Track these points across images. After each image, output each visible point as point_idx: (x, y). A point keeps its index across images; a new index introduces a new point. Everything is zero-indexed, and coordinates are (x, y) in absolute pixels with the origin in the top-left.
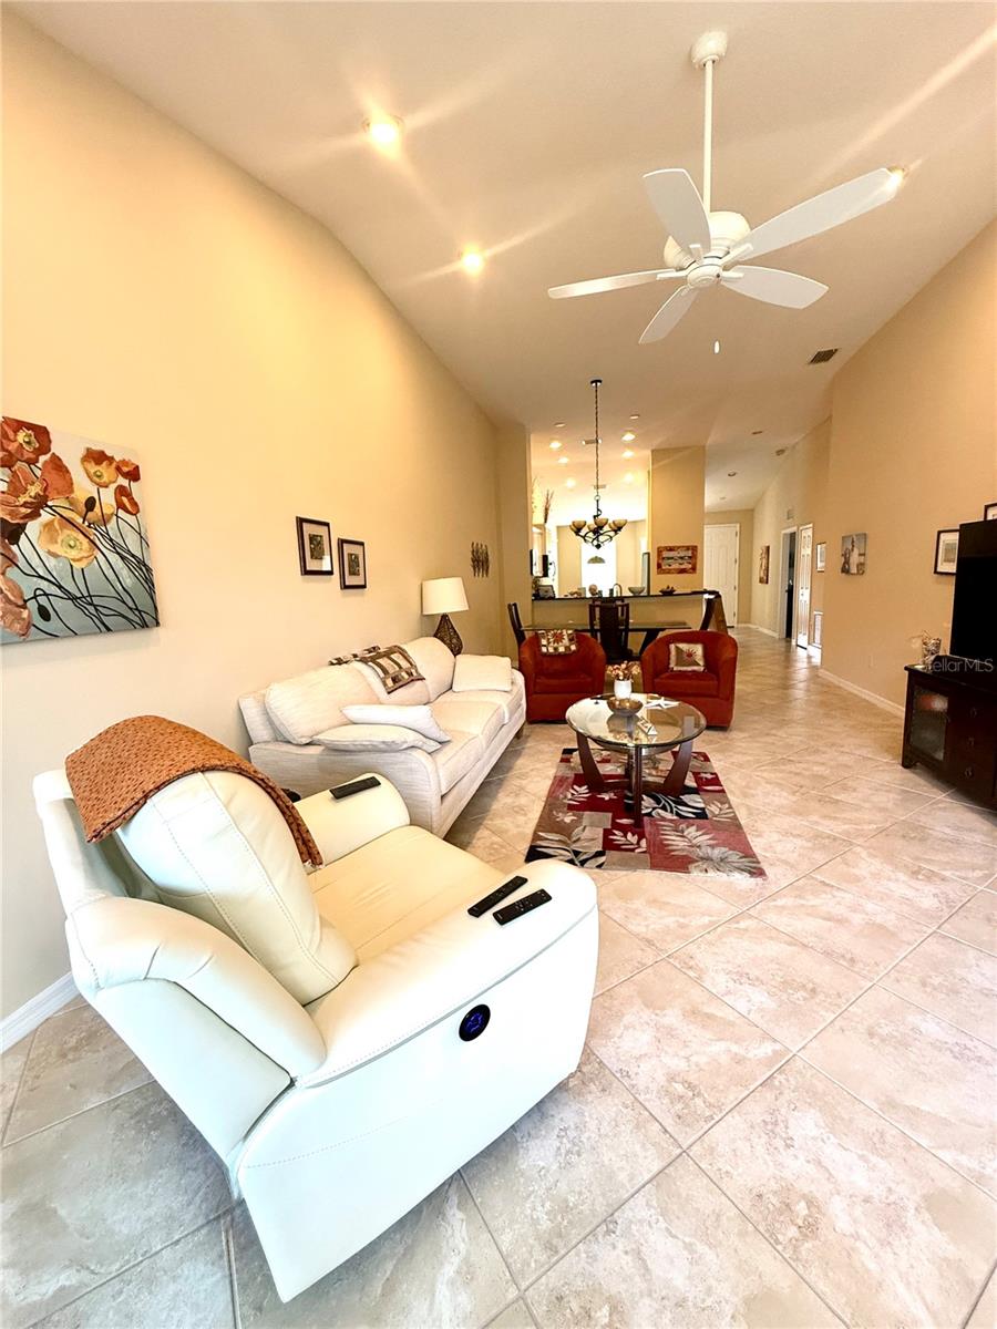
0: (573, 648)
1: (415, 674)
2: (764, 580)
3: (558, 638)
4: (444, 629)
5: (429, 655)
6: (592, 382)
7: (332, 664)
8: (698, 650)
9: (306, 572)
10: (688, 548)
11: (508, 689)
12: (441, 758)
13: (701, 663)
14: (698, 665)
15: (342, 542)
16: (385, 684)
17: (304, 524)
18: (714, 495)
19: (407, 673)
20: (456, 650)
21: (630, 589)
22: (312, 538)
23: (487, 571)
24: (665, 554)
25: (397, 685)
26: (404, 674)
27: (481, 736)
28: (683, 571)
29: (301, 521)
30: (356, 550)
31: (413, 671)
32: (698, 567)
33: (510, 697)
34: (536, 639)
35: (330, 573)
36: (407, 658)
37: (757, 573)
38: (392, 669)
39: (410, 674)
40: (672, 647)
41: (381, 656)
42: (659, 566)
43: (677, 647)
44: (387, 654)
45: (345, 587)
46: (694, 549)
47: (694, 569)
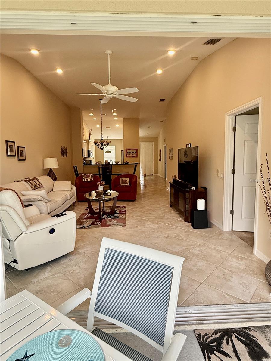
0: (93, 179)
1: (41, 185)
2: (160, 160)
3: (88, 177)
4: (51, 173)
5: (45, 180)
6: (100, 100)
7: (15, 182)
8: (128, 179)
9: (8, 156)
10: (135, 149)
11: (70, 190)
12: (48, 204)
13: (128, 183)
14: (127, 184)
15: (18, 147)
16: (32, 188)
17: (8, 143)
18: (142, 133)
19: (38, 185)
20: (55, 179)
21: (115, 162)
22: (10, 146)
23: (67, 155)
24: (128, 151)
25: (36, 188)
26: (37, 185)
27: (60, 201)
28: (133, 157)
29: (7, 142)
30: (23, 149)
31: (40, 184)
32: (138, 155)
33: (70, 192)
34: (81, 176)
35: (15, 156)
36: (38, 181)
37: (159, 158)
38: (34, 184)
39: (40, 185)
40: (121, 179)
41: (30, 180)
42: (126, 155)
43: (122, 179)
44: (33, 179)
45: (19, 160)
46: (137, 150)
47: (137, 156)
